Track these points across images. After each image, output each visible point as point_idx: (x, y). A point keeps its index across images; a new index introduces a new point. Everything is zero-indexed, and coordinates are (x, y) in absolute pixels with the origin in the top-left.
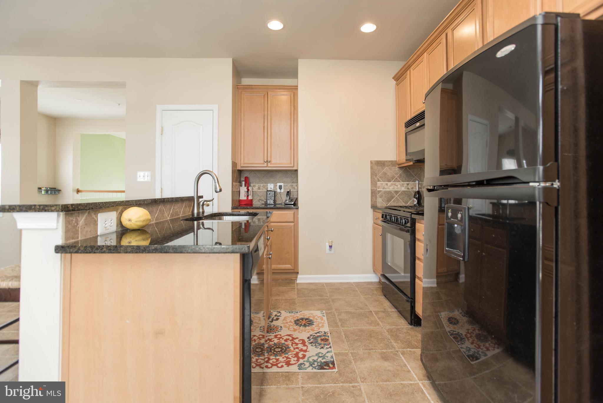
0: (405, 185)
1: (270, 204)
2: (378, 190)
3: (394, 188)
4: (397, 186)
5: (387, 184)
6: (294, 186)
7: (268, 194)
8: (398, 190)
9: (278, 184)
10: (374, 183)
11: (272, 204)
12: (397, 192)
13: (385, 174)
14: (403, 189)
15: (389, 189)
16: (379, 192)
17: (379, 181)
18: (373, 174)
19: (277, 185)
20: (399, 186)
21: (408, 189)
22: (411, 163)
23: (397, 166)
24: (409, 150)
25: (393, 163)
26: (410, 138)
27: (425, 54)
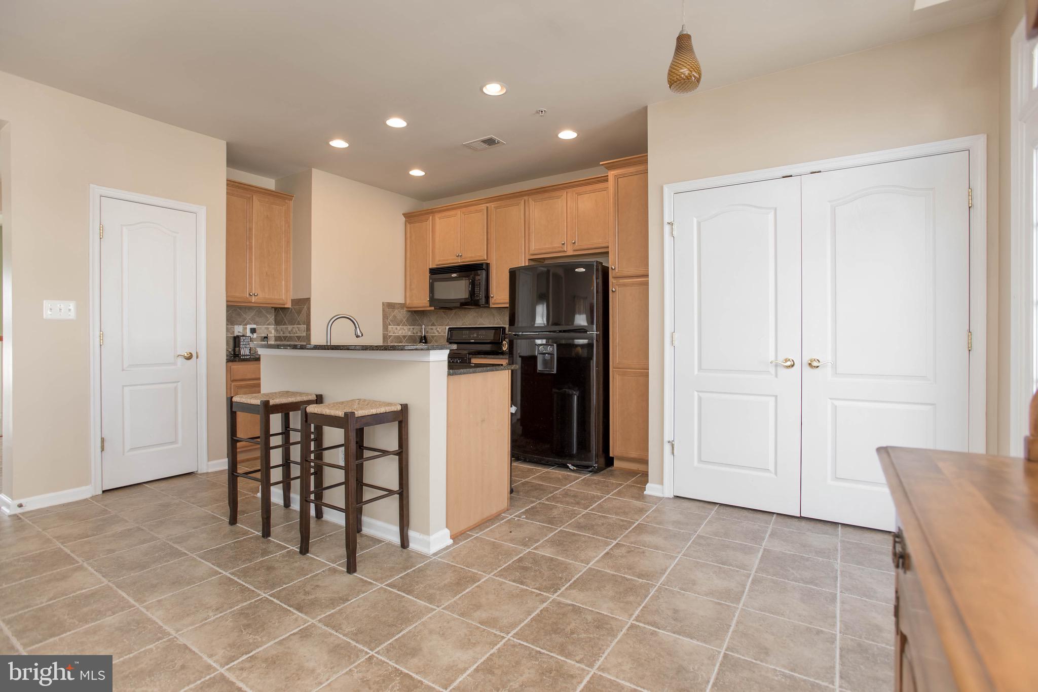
0: (412, 330)
1: (244, 355)
2: (389, 334)
3: (402, 333)
4: (405, 330)
5: (397, 329)
6: (270, 329)
7: (242, 340)
8: (405, 334)
9: (249, 327)
10: (385, 327)
11: (247, 355)
12: (404, 337)
13: (395, 317)
14: (410, 333)
15: (399, 333)
16: (390, 336)
17: (390, 325)
18: (385, 317)
19: (246, 328)
20: (406, 330)
21: (414, 333)
22: (433, 308)
23: (405, 309)
24: (437, 296)
25: (402, 306)
26: (437, 285)
27: (458, 212)
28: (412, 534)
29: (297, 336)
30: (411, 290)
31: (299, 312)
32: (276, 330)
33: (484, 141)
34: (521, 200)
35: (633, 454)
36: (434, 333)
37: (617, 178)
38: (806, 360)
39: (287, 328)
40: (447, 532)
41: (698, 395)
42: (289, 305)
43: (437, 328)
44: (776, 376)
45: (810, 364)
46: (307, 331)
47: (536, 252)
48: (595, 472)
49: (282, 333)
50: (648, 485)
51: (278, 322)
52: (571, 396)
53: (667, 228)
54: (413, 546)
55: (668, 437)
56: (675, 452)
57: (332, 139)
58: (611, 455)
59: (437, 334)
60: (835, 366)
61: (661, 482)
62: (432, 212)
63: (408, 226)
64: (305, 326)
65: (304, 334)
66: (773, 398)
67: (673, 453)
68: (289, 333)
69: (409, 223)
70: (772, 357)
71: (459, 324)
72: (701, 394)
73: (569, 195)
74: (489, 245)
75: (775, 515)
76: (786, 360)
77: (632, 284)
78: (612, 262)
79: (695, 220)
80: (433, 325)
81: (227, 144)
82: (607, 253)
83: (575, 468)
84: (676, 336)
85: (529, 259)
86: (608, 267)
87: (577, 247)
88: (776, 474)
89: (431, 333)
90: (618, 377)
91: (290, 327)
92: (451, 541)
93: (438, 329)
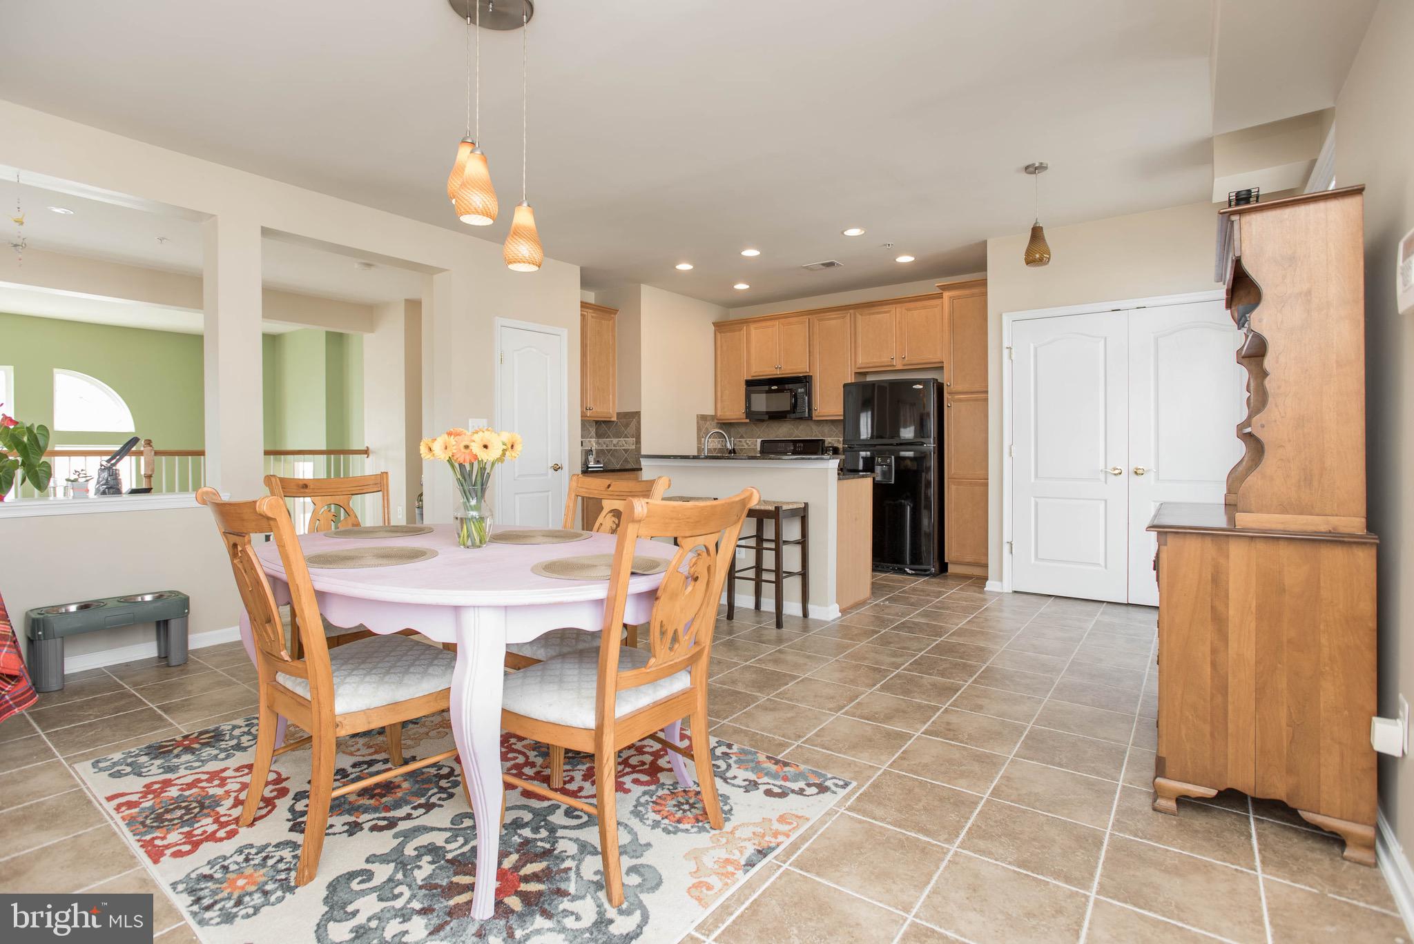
2: (703, 444)
10: (699, 438)
13: (707, 429)
16: (704, 446)
17: (703, 436)
18: (699, 429)
22: (748, 421)
23: (716, 421)
24: (753, 409)
25: (713, 417)
26: (754, 396)
27: (777, 322)
28: (811, 607)
29: (624, 450)
30: (722, 401)
31: (627, 426)
32: (598, 443)
33: (823, 264)
34: (847, 313)
35: (969, 558)
36: (743, 446)
37: (952, 299)
38: (1132, 469)
39: (612, 441)
40: (837, 606)
41: (1035, 500)
42: (614, 419)
43: (746, 441)
44: (1106, 482)
45: (1136, 472)
46: (636, 444)
47: (863, 366)
48: (934, 575)
49: (605, 446)
50: (988, 583)
51: (598, 436)
52: (903, 508)
53: (1006, 352)
54: (812, 615)
55: (1006, 538)
56: (1013, 552)
57: (678, 264)
58: (946, 561)
59: (746, 447)
60: (1157, 472)
61: (1001, 580)
62: (746, 322)
63: (718, 334)
64: (634, 439)
65: (634, 447)
66: (1103, 502)
67: (1012, 553)
68: (614, 446)
69: (720, 333)
70: (1102, 466)
71: (772, 437)
72: (1037, 499)
73: (897, 309)
74: (811, 358)
75: (1105, 604)
76: (1115, 469)
77: (968, 400)
78: (947, 378)
79: (1032, 345)
80: (742, 437)
81: (582, 270)
82: (942, 368)
83: (913, 572)
84: (1013, 448)
85: (856, 373)
86: (943, 384)
87: (906, 361)
88: (1106, 567)
89: (739, 446)
90: (953, 487)
91: (615, 441)
92: (840, 614)
93: (748, 442)
